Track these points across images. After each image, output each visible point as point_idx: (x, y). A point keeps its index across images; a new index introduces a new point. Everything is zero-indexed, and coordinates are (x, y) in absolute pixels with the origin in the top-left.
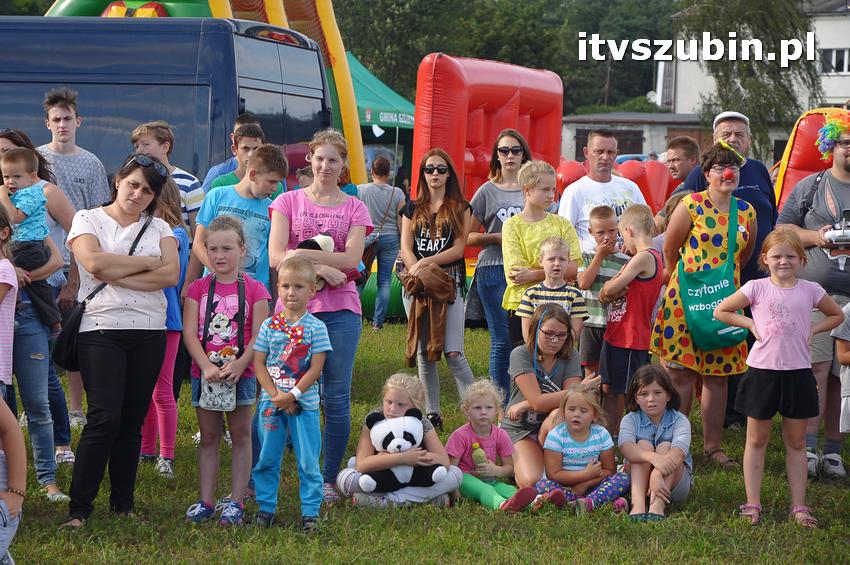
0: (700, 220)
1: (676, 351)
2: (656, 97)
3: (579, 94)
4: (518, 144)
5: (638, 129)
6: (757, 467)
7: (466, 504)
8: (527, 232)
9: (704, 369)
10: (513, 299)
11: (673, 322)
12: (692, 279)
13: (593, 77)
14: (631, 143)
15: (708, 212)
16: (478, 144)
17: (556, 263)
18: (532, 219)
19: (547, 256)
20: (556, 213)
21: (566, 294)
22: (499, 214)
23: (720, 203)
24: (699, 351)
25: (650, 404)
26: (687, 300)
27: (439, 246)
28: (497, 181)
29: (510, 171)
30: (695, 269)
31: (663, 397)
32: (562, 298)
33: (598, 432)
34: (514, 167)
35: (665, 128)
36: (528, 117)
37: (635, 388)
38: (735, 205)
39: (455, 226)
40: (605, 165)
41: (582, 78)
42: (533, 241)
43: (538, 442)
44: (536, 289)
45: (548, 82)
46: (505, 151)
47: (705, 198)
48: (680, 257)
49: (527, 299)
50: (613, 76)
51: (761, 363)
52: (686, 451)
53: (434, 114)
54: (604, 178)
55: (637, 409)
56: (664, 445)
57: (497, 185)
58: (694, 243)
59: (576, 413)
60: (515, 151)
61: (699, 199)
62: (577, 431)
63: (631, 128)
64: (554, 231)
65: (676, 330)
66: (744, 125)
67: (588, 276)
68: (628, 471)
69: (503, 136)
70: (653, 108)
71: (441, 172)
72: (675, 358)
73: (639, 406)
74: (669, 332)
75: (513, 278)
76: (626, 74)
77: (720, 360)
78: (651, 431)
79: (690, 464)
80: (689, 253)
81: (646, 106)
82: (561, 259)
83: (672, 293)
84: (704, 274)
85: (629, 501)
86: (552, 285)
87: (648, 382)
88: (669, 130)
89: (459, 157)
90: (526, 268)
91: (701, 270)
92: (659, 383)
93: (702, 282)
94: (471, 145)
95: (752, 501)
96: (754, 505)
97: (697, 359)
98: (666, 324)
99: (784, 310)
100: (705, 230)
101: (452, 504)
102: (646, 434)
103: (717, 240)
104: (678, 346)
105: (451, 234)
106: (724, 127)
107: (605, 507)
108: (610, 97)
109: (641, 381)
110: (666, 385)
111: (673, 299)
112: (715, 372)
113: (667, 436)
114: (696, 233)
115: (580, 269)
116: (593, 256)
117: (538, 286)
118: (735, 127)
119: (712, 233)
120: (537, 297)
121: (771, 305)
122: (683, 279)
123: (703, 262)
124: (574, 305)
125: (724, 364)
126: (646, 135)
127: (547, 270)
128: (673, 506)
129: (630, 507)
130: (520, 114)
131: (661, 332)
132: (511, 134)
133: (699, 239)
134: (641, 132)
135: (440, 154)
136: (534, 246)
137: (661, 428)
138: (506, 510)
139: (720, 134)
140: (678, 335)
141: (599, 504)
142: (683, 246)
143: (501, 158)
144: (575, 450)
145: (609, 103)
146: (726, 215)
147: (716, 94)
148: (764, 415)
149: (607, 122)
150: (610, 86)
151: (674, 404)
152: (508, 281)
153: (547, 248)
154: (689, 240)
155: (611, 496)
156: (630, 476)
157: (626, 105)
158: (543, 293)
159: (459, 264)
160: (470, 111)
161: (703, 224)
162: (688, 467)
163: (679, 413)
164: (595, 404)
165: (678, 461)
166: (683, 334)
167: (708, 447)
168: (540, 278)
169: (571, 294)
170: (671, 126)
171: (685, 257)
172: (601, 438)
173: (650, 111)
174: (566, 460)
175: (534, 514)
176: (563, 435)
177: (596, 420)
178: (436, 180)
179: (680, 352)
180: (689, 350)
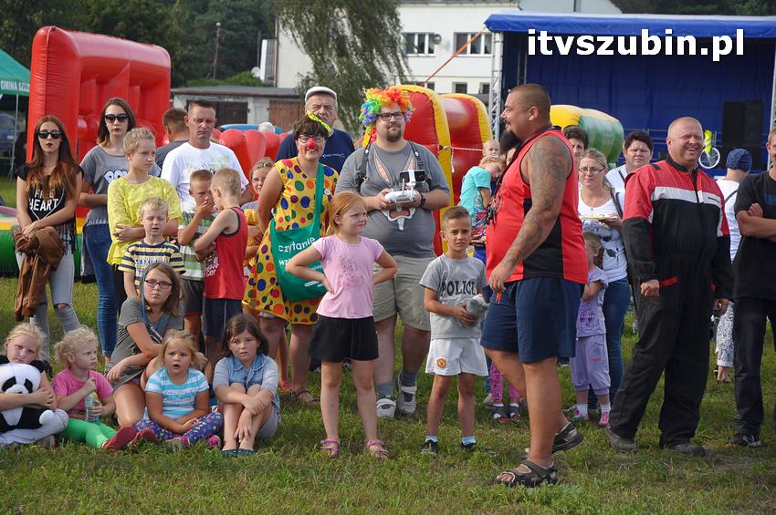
0: (290, 184)
1: (268, 302)
2: (260, 73)
3: (190, 68)
4: (123, 112)
5: (243, 101)
6: (333, 406)
7: (70, 444)
8: (130, 194)
9: (293, 318)
10: (117, 254)
11: (265, 275)
12: (283, 237)
13: (202, 52)
14: (237, 113)
15: (298, 177)
16: (90, 111)
17: (155, 221)
18: (135, 181)
19: (146, 216)
20: (159, 176)
21: (164, 250)
22: (107, 176)
23: (309, 169)
24: (288, 302)
25: (241, 351)
26: (278, 256)
27: (52, 206)
28: (105, 145)
29: (117, 136)
30: (285, 227)
31: (254, 344)
32: (160, 254)
33: (195, 375)
34: (120, 134)
35: (267, 100)
36: (138, 87)
37: (228, 336)
38: (322, 171)
39: (68, 188)
40: (204, 133)
41: (192, 53)
42: (137, 201)
43: (139, 386)
44: (137, 246)
45: (157, 56)
46: (112, 118)
47: (296, 164)
48: (273, 217)
49: (128, 255)
50: (221, 52)
51: (334, 313)
52: (274, 393)
53: (48, 83)
54: (203, 144)
55: (230, 354)
56: (255, 386)
57: (106, 150)
58: (285, 206)
59: (176, 357)
60: (120, 118)
61: (290, 165)
62: (177, 375)
63: (237, 101)
64: (156, 192)
65: (268, 283)
66: (332, 99)
67: (187, 233)
68: (221, 411)
69: (109, 105)
70: (257, 82)
71: (54, 136)
72: (267, 308)
73: (231, 353)
74: (262, 285)
75: (117, 235)
76: (233, 50)
77: (307, 311)
78: (243, 374)
79: (278, 404)
80: (280, 213)
81: (250, 80)
82: (159, 219)
83: (265, 249)
84: (293, 232)
85: (222, 438)
86: (152, 242)
87: (240, 331)
88: (271, 102)
89: (72, 123)
90: (129, 226)
91: (291, 228)
92: (250, 332)
93: (291, 240)
94: (84, 113)
95: (332, 436)
96: (333, 439)
97: (287, 309)
98: (260, 277)
99: (353, 265)
100: (294, 192)
101: (57, 445)
102: (238, 377)
103: (305, 202)
104: (270, 298)
105: (63, 195)
106: (314, 100)
107: (200, 444)
108: (218, 71)
109: (233, 330)
110: (256, 333)
111: (265, 255)
112: (303, 321)
113: (257, 379)
114: (287, 195)
115: (180, 227)
116: (193, 215)
117: (140, 243)
118: (324, 100)
119: (300, 195)
120: (138, 253)
121: (342, 261)
122: (274, 236)
123: (292, 221)
124: (172, 260)
125: (310, 314)
126: (251, 106)
127: (146, 228)
128: (260, 441)
129: (223, 444)
130: (130, 85)
131: (254, 285)
132: (118, 103)
133: (289, 200)
134: (246, 104)
135: (53, 120)
136: (137, 206)
137: (251, 372)
138: (108, 448)
139: (311, 106)
140: (269, 287)
141: (194, 442)
142: (274, 206)
143: (108, 124)
144: (174, 392)
145: (217, 77)
146: (314, 180)
147: (312, 71)
148: (334, 359)
149: (214, 94)
150: (218, 62)
151: (263, 349)
152: (113, 238)
153: (147, 208)
154: (280, 201)
155: (205, 434)
156: (222, 415)
157: (233, 79)
158: (143, 250)
159: (70, 223)
160: (82, 81)
161: (293, 187)
162: (276, 407)
163: (268, 358)
164: (192, 348)
165: (266, 402)
166: (274, 287)
167: (296, 388)
168: (141, 236)
169: (169, 250)
170: (274, 99)
171: (277, 217)
172: (198, 381)
173: (254, 85)
174: (165, 401)
175: (134, 452)
176: (163, 378)
177: (194, 364)
178: (50, 145)
179: (272, 303)
180: (279, 300)
